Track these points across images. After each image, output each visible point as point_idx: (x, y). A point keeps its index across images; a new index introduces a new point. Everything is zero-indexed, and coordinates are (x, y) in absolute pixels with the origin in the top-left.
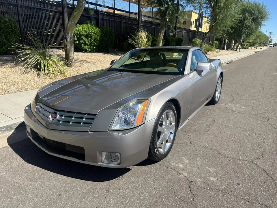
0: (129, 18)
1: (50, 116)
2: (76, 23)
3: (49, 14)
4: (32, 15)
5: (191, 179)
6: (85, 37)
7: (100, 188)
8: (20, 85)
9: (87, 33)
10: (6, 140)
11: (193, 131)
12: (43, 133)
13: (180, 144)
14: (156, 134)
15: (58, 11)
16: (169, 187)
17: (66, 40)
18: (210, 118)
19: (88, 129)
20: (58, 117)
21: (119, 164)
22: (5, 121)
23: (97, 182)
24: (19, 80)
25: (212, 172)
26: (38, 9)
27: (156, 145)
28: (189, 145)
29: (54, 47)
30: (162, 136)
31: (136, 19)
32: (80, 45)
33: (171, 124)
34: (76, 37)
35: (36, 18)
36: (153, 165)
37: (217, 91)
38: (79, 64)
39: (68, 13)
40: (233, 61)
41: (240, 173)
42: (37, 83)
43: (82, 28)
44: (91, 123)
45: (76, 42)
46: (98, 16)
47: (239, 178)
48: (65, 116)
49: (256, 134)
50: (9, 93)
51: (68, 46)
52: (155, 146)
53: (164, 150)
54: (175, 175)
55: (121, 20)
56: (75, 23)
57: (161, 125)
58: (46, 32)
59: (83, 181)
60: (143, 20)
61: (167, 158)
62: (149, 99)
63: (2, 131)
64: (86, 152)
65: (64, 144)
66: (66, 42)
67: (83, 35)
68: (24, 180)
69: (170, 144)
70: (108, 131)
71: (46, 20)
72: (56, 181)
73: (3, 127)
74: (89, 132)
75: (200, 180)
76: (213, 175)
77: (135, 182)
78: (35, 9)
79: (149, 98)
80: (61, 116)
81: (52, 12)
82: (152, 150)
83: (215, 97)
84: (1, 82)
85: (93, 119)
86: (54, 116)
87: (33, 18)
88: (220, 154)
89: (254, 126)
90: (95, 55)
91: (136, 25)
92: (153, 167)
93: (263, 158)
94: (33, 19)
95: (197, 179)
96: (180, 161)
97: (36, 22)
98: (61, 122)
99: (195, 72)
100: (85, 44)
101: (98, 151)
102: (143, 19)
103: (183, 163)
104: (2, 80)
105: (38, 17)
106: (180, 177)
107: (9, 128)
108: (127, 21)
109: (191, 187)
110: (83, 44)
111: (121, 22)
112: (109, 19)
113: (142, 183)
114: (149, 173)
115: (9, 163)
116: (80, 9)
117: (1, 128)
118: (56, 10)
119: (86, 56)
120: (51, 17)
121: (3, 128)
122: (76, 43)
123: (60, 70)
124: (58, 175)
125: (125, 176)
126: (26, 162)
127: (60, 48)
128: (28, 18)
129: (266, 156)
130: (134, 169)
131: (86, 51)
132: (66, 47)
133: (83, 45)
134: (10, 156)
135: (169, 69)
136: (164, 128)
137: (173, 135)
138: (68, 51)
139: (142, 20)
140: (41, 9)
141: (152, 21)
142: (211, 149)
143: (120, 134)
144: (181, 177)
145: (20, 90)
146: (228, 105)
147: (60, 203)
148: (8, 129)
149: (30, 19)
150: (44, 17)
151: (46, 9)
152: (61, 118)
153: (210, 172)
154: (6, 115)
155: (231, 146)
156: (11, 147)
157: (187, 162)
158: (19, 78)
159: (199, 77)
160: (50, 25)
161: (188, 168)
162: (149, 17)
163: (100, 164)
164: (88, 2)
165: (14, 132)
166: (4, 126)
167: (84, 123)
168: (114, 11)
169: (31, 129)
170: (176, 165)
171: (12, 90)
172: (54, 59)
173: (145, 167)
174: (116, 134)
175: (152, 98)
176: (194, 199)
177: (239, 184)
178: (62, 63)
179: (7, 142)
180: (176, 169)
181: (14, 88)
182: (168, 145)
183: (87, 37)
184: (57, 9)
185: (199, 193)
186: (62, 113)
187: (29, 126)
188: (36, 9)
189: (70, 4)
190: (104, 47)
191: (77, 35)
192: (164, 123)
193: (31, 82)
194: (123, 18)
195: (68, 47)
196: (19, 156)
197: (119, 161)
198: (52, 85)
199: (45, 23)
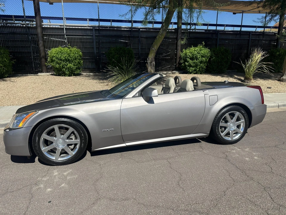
0: (263, 34)
17: (147, 64)
25: (58, 187)
46: (217, 37)
55: (249, 38)
56: (155, 49)
58: (162, 57)
69: (70, 156)
79: (37, 111)
81: (171, 38)
111: (249, 40)
116: (160, 36)
131: (191, 73)
164: (208, 24)
175: (40, 111)
189: (187, 29)
194: (253, 35)
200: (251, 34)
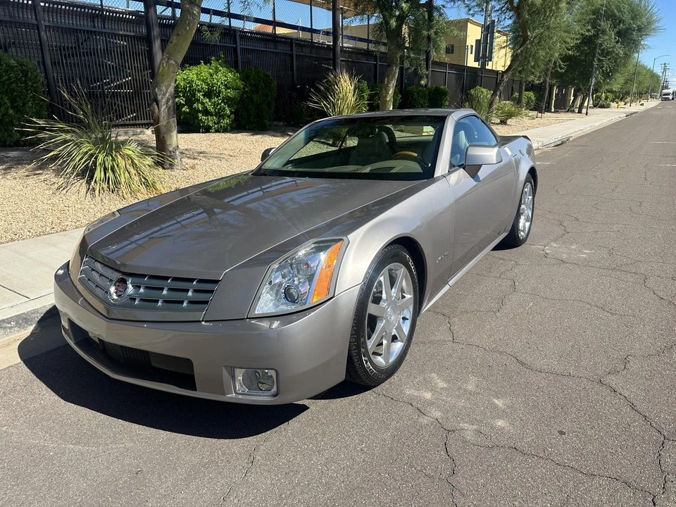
0: (311, 44)
1: (113, 289)
2: (180, 62)
3: (116, 43)
4: (75, 48)
5: (448, 426)
6: (204, 96)
7: (234, 453)
8: (48, 217)
9: (208, 84)
10: (17, 350)
11: (462, 312)
12: (97, 328)
13: (429, 345)
14: (364, 322)
15: (138, 34)
16: (397, 446)
17: (158, 105)
18: (503, 279)
19: (201, 316)
20: (130, 289)
21: (275, 395)
22: (14, 304)
23: (226, 439)
24: (46, 207)
25: (501, 408)
26: (88, 33)
27: (366, 348)
28: (450, 344)
29: (132, 122)
30: (380, 325)
31: (327, 45)
32: (193, 115)
33: (403, 297)
34: (183, 96)
35: (84, 56)
36: (361, 395)
37: (522, 214)
38: (190, 162)
39: (161, 40)
40: (571, 139)
41: (569, 406)
42: (91, 211)
43: (197, 74)
44: (206, 302)
45: (183, 109)
46: (236, 44)
47: (565, 419)
48: (147, 288)
49: (612, 314)
50: (23, 239)
51: (161, 119)
52: (363, 350)
53: (386, 359)
54: (412, 418)
55: (292, 50)
56: (176, 62)
57: (377, 300)
58: (110, 88)
59: (195, 438)
60: (346, 48)
61: (395, 378)
62: (342, 239)
63: (5, 328)
64: (198, 371)
65: (147, 352)
66: (157, 110)
67: (199, 91)
68: (57, 441)
69: (403, 344)
70: (247, 318)
71: (108, 58)
72: (132, 440)
73: (7, 319)
74: (203, 323)
75: (471, 427)
76: (501, 414)
77: (318, 436)
78: (80, 33)
79: (345, 238)
80: (137, 287)
81: (123, 37)
82: (356, 360)
83: (518, 229)
84: (5, 213)
85: (212, 292)
86: (120, 289)
87: (76, 54)
88: (522, 364)
89: (610, 296)
90: (230, 139)
91: (330, 59)
92: (362, 401)
93: (625, 371)
94: (77, 56)
95: (466, 426)
96: (427, 384)
97: (85, 64)
98: (136, 302)
99: (461, 170)
100: (206, 112)
101: (225, 366)
102: (345, 45)
103: (433, 389)
104: (7, 208)
105: (90, 52)
106: (424, 420)
107: (21, 320)
108: (307, 51)
109: (451, 442)
110: (200, 112)
111: (291, 55)
112: (262, 49)
113: (333, 438)
114: (352, 415)
115: (23, 403)
116: (188, 28)
117: (3, 321)
118: (132, 34)
119: (209, 142)
120: (120, 51)
121: (8, 321)
122: (184, 111)
123: (145, 179)
124: (136, 426)
125: (294, 423)
126: (62, 398)
127: (145, 124)
128: (65, 55)
129: (634, 365)
130: (315, 406)
131: (207, 130)
132: (158, 122)
133: (200, 115)
134: (25, 386)
135: (399, 166)
136: (384, 308)
137: (408, 323)
138: (163, 130)
139: (343, 47)
140: (95, 32)
141: (368, 48)
142: (501, 353)
143: (276, 324)
144: (426, 422)
145: (48, 229)
146: (551, 246)
147: (138, 489)
148: (20, 324)
149: (69, 57)
150: (104, 50)
151: (108, 31)
152: (137, 293)
153: (496, 406)
154: (15, 290)
155: (552, 345)
156: (26, 365)
157: (442, 386)
158: (46, 201)
159: (472, 182)
160: (119, 69)
161: (443, 400)
162: (361, 40)
163: (231, 397)
164: (210, 10)
165: (35, 329)
166: (9, 316)
167: (191, 302)
168: (274, 28)
169: (71, 322)
170: (416, 393)
171: (29, 231)
172: (130, 152)
173: (341, 401)
174: (264, 324)
175: (351, 236)
176: (454, 470)
177: (564, 433)
178: (149, 161)
179: (17, 353)
180: (414, 404)
181: (34, 226)
182: (398, 346)
183: (208, 94)
184: (133, 32)
185: (467, 458)
186: (138, 280)
187: (66, 314)
188: (84, 33)
189: (166, 18)
190: (252, 117)
191: (186, 91)
192: (384, 296)
193: (75, 210)
194: (296, 44)
195: (163, 122)
196: (45, 386)
197: (274, 389)
198: (118, 215)
199: (106, 65)
200: (294, 45)
